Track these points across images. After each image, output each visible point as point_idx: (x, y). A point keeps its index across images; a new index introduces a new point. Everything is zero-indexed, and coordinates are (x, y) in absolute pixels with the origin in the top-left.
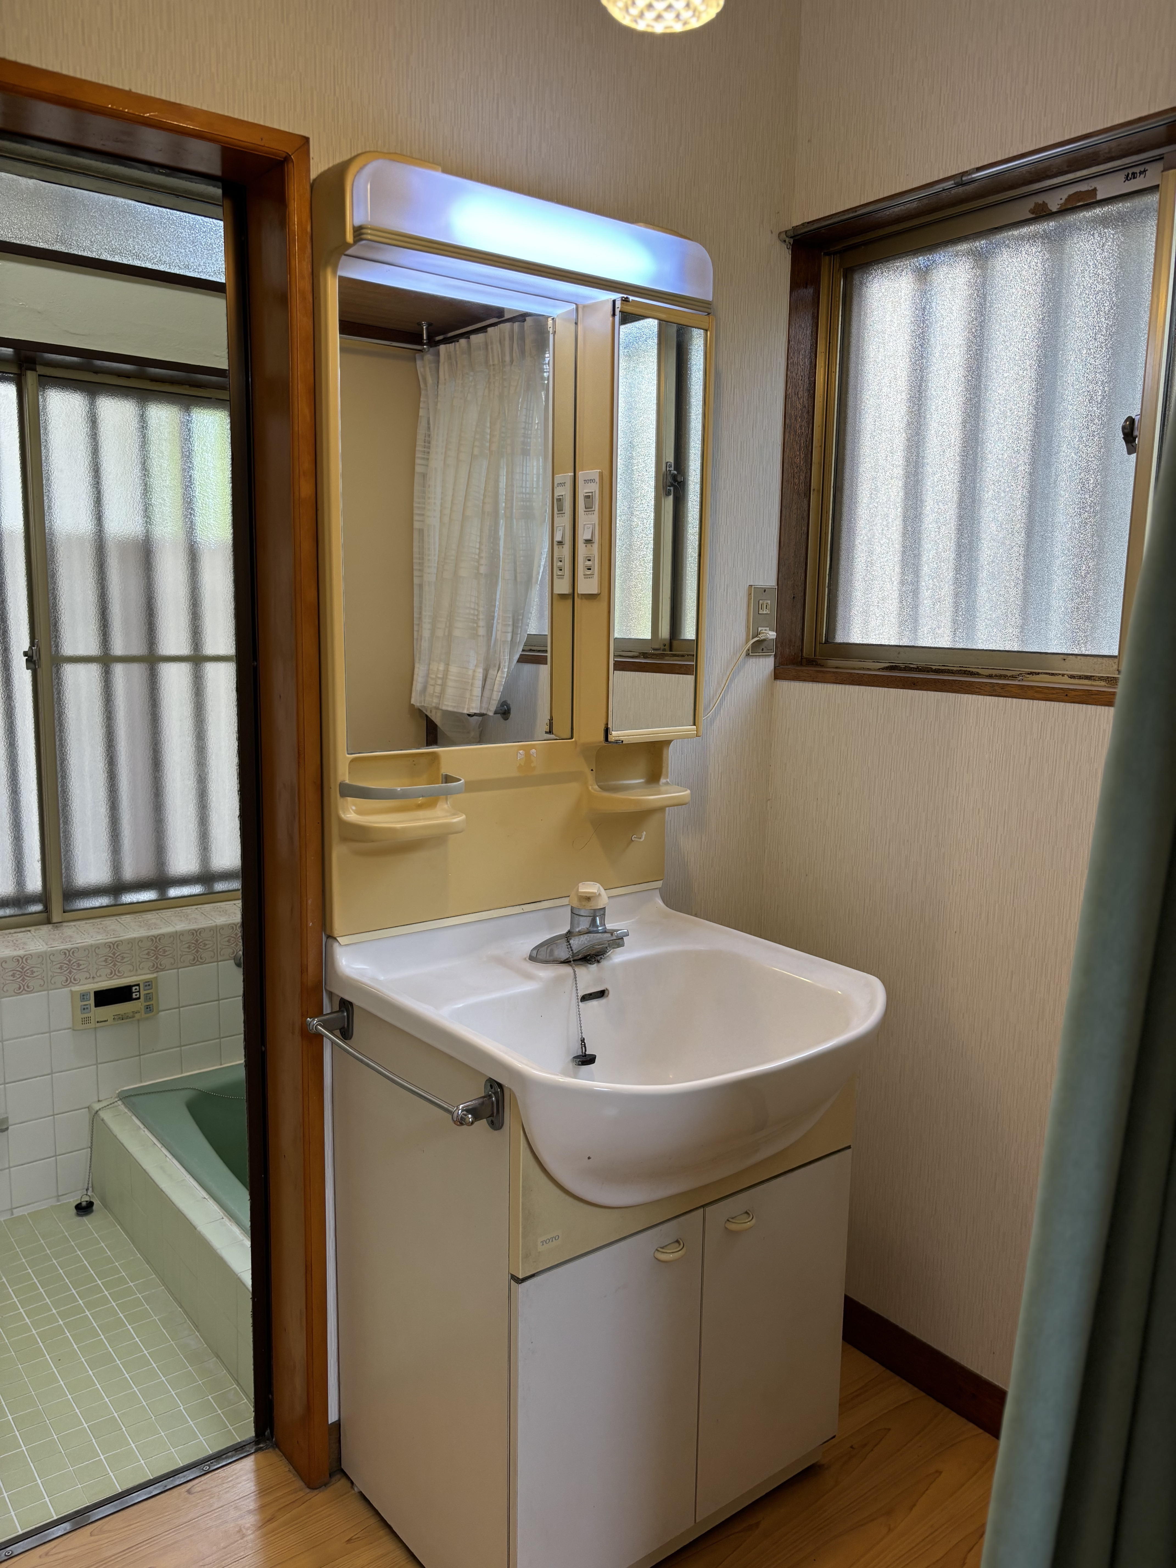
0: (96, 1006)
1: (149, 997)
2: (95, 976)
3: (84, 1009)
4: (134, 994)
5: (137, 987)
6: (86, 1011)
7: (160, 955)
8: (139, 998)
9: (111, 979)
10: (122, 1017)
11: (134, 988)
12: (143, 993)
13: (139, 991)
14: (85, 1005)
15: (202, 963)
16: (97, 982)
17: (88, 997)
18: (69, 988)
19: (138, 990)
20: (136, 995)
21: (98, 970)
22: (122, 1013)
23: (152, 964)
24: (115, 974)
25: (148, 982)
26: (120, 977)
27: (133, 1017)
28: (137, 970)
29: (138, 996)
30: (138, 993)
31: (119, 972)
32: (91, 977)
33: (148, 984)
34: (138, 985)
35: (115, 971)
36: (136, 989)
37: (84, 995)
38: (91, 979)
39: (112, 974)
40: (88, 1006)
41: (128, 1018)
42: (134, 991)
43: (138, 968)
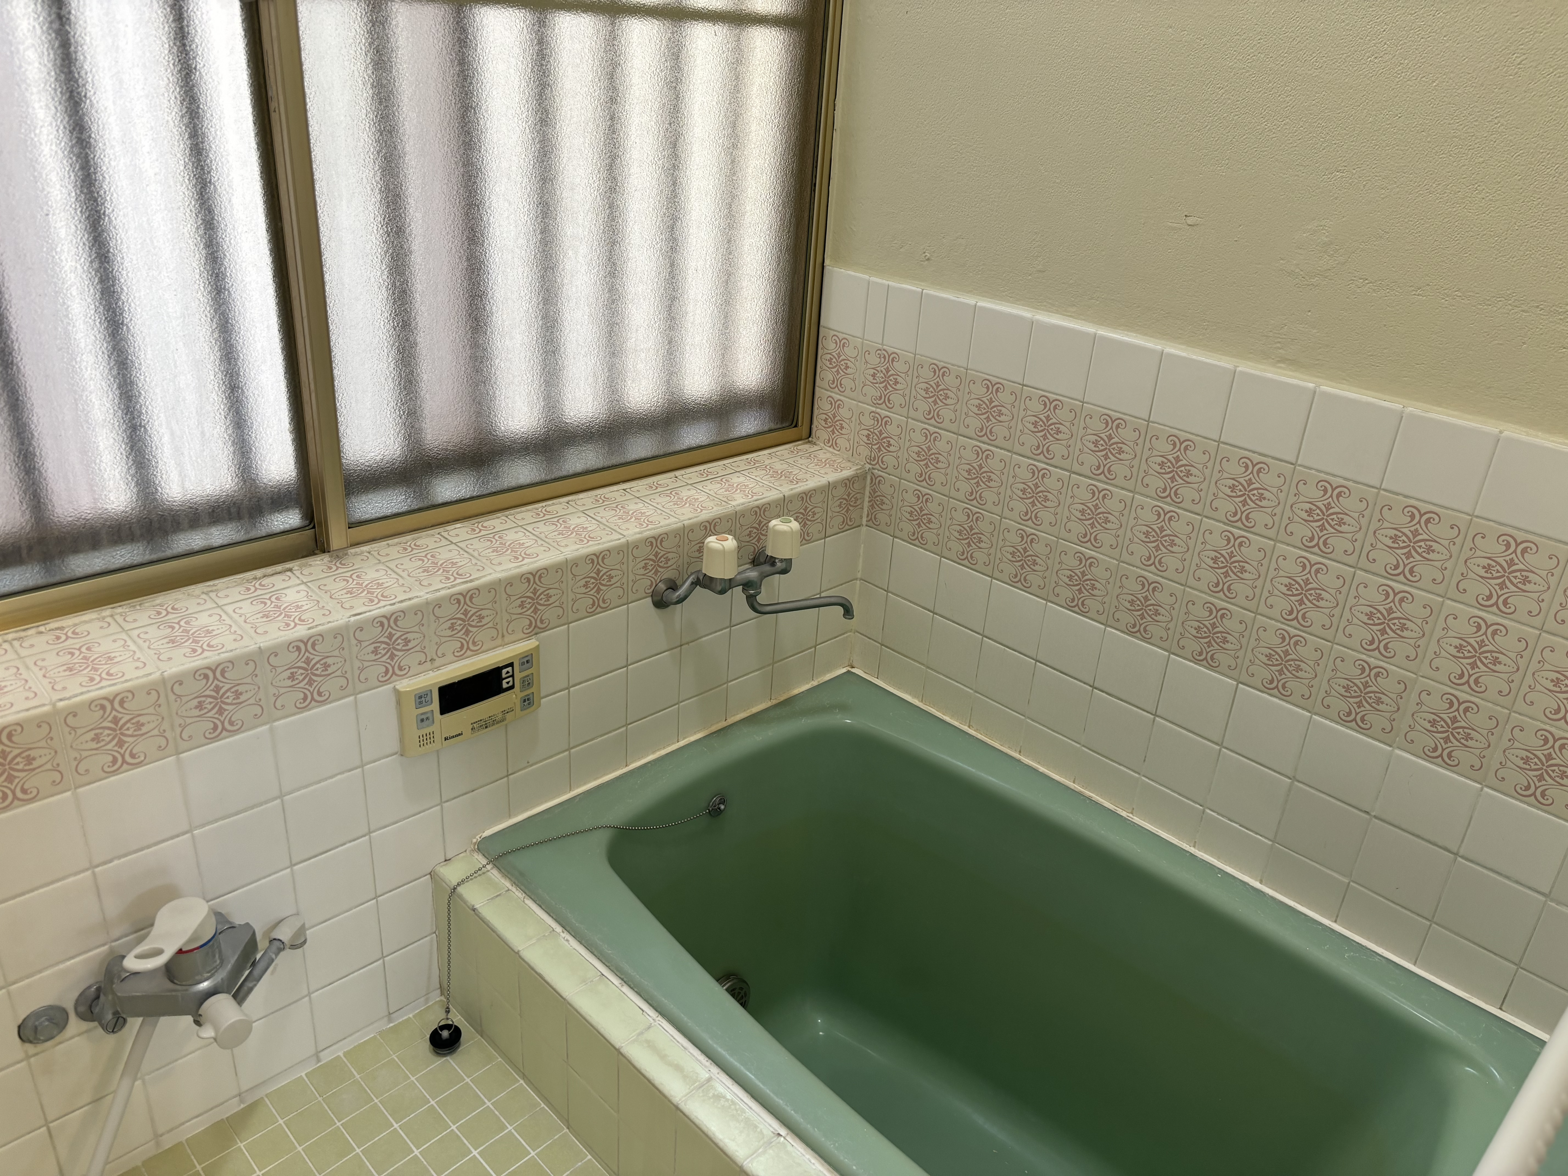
0: (442, 712)
1: (527, 683)
2: (435, 657)
3: (422, 720)
4: (504, 682)
5: (510, 669)
6: (426, 723)
7: (541, 605)
8: (512, 687)
9: (461, 658)
10: (485, 724)
11: (504, 671)
12: (518, 676)
13: (513, 676)
14: (422, 714)
15: (606, 609)
16: (438, 668)
17: (428, 698)
18: (391, 686)
19: (511, 674)
20: (508, 683)
21: (439, 645)
22: (485, 716)
23: (528, 622)
24: (468, 648)
25: (527, 656)
26: (477, 653)
27: (503, 720)
28: (503, 636)
29: (511, 684)
30: (511, 679)
31: (474, 643)
32: (428, 660)
33: (528, 660)
34: (511, 665)
35: (468, 643)
36: (508, 672)
37: (420, 697)
38: (429, 663)
39: (465, 650)
40: (429, 715)
41: (495, 722)
42: (504, 676)
43: (505, 633)
